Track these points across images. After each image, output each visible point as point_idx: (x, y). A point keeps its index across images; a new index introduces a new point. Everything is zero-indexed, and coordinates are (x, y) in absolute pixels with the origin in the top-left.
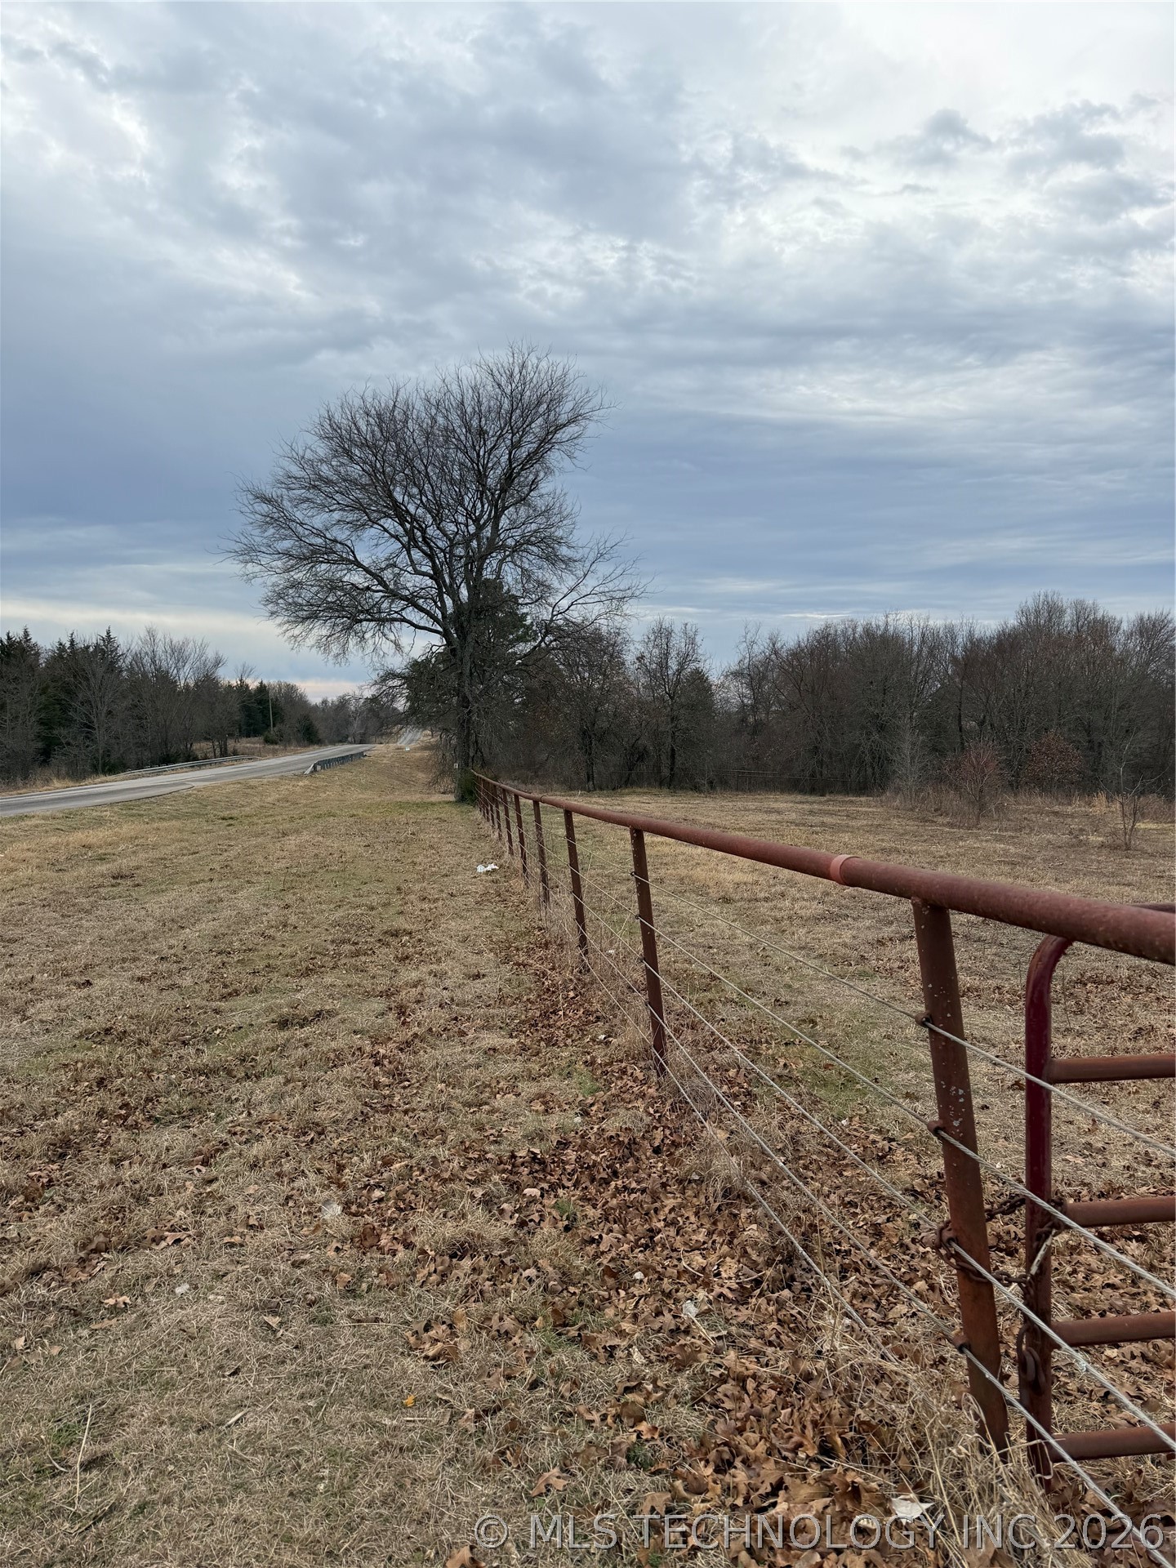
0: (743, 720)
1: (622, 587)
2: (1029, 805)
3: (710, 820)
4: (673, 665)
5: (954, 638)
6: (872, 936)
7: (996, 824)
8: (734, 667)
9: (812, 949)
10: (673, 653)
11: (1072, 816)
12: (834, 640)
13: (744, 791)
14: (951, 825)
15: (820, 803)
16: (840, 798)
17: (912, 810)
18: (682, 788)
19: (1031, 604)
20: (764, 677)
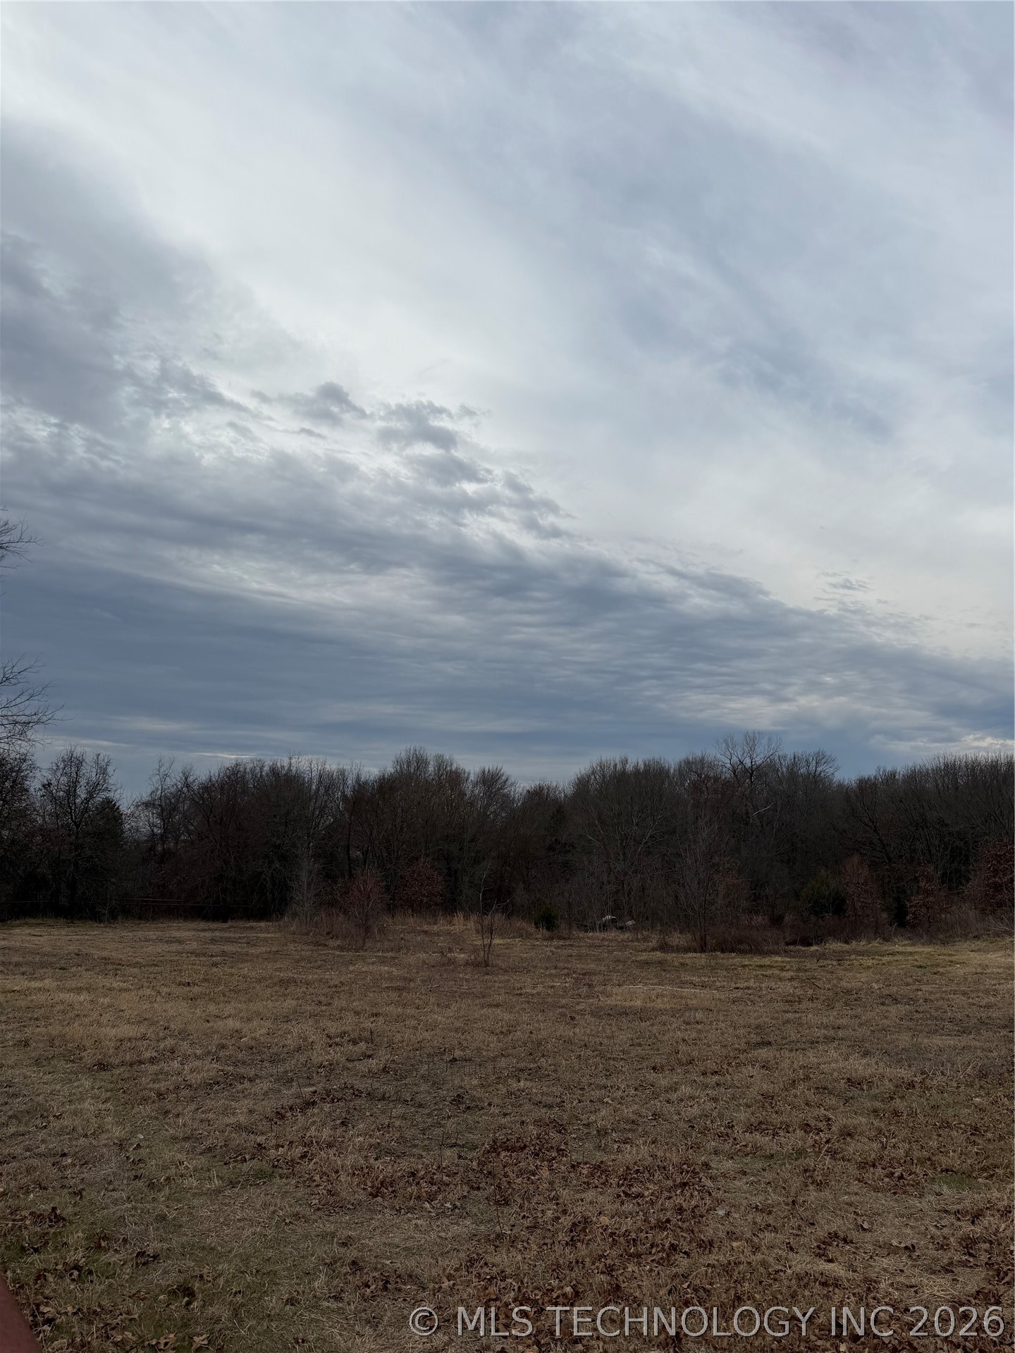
0: (152, 849)
1: (27, 712)
2: (404, 925)
3: (105, 954)
4: (82, 793)
5: (345, 781)
6: (269, 1106)
7: (379, 945)
8: (146, 798)
9: (198, 1140)
10: (83, 782)
11: (438, 934)
12: (243, 777)
13: (147, 920)
14: (341, 948)
15: (222, 930)
16: (241, 924)
17: (307, 934)
18: (80, 918)
19: (403, 755)
20: (175, 809)
